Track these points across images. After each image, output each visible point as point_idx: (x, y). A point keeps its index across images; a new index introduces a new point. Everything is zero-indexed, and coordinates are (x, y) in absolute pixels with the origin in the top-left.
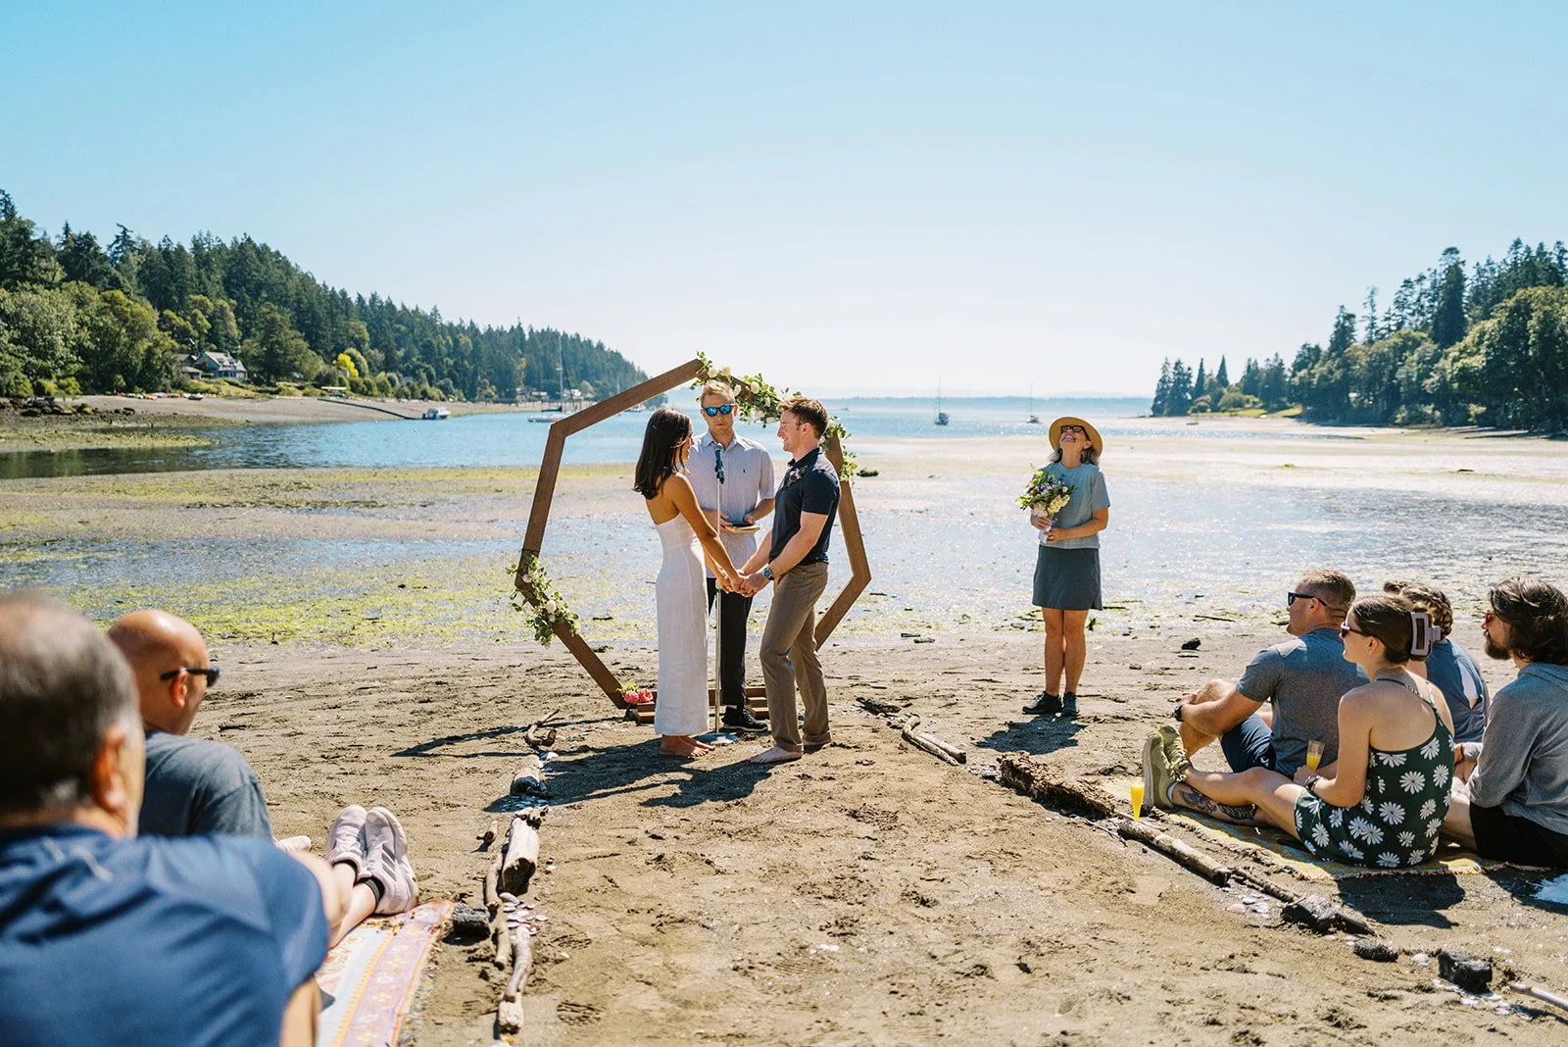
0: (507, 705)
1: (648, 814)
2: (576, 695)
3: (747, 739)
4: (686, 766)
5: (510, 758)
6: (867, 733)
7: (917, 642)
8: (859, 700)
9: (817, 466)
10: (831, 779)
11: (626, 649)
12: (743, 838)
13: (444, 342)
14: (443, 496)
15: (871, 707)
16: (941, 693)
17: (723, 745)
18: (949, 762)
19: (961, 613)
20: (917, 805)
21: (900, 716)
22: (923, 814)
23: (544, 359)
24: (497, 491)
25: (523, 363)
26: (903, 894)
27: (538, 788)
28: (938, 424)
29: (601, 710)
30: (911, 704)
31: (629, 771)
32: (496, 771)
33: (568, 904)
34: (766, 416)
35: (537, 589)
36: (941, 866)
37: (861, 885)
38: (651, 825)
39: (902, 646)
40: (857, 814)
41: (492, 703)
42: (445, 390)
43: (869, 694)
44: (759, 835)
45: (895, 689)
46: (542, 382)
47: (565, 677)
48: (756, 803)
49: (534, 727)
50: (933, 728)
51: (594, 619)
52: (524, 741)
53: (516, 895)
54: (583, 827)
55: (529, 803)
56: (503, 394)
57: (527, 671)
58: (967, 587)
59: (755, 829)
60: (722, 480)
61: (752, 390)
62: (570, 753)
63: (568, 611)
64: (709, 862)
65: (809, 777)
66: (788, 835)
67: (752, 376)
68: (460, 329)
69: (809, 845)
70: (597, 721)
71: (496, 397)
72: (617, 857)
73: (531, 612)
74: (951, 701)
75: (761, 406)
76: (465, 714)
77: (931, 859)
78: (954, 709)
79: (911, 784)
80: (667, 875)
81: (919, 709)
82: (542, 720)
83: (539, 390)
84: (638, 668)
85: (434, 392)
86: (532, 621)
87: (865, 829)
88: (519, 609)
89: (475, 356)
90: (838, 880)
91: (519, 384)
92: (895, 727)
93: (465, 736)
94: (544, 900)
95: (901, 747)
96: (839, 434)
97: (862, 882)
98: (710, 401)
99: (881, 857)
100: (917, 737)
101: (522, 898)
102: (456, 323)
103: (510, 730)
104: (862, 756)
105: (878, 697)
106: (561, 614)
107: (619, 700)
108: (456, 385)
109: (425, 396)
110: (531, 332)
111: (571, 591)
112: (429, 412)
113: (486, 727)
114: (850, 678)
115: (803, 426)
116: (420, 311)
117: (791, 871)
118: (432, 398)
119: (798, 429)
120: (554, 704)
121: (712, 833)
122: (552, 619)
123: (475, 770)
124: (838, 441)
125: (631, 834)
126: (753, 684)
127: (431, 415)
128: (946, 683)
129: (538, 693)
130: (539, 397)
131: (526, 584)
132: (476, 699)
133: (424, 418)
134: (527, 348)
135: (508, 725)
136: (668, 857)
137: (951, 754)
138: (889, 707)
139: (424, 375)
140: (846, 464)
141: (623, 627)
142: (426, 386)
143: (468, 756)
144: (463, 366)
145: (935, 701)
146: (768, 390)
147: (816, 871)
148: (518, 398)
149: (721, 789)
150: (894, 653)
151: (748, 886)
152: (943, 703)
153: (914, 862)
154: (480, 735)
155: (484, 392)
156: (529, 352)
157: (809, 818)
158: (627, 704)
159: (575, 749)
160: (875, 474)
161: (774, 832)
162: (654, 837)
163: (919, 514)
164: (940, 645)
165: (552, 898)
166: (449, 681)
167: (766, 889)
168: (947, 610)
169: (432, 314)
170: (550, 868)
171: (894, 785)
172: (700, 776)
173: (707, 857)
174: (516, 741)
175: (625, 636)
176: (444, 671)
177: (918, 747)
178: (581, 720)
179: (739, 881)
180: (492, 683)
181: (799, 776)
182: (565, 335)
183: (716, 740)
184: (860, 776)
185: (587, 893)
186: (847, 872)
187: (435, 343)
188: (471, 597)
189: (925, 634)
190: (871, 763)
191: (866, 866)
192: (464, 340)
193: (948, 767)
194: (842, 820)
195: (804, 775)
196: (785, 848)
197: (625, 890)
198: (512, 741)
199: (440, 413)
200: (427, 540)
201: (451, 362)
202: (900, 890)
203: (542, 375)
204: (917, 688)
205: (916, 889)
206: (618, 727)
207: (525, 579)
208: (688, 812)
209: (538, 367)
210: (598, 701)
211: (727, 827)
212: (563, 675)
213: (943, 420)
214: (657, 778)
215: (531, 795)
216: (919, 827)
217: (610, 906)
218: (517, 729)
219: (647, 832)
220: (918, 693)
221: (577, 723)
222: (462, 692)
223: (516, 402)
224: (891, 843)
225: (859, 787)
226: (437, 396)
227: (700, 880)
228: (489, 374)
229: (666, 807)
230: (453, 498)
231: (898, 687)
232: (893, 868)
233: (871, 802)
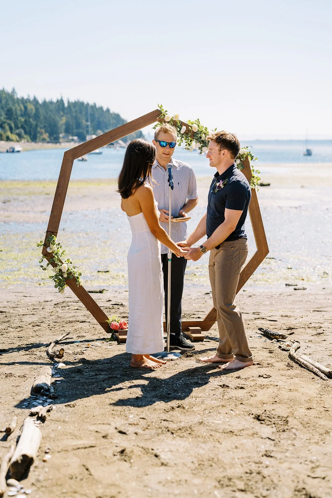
0: (39, 328)
1: (118, 413)
2: (82, 322)
3: (188, 356)
4: (146, 375)
5: (34, 366)
6: (266, 354)
7: (295, 289)
8: (260, 329)
9: (234, 178)
10: (242, 388)
11: (116, 291)
12: (181, 435)
13: (19, 108)
14: (16, 197)
15: (268, 335)
16: (313, 325)
17: (172, 360)
18: (321, 378)
19: (322, 271)
20: (301, 411)
21: (287, 342)
22: (306, 419)
23: (76, 118)
24: (47, 194)
25: (64, 120)
26: (295, 490)
27: (48, 390)
28: (305, 155)
29: (96, 333)
30: (294, 333)
31: (109, 378)
32: (24, 376)
33: (55, 489)
34: (202, 146)
35: (56, 256)
36: (322, 464)
37: (265, 480)
38: (119, 423)
39: (286, 292)
40: (260, 418)
41: (30, 326)
42: (19, 135)
43: (266, 325)
44: (192, 433)
45: (283, 322)
46: (75, 131)
47: (77, 309)
48: (192, 406)
49: (53, 344)
50: (308, 351)
51: (98, 272)
52: (46, 354)
53: (19, 479)
54: (74, 422)
55: (41, 401)
56: (52, 138)
57: (55, 305)
58: (325, 254)
59: (190, 428)
60: (172, 188)
61: (193, 130)
62: (73, 363)
63: (75, 270)
64: (156, 456)
65: (228, 386)
66: (213, 433)
67: (193, 120)
68: (28, 101)
69: (228, 443)
70: (93, 341)
71: (48, 139)
72: (93, 449)
73: (51, 271)
74: (320, 331)
75: (200, 140)
76: (13, 333)
77: (314, 458)
78: (322, 337)
79: (296, 394)
80: (127, 465)
81: (299, 336)
82: (59, 339)
83: (73, 135)
84: (122, 304)
85: (13, 137)
86: (53, 277)
87: (266, 430)
88: (45, 269)
89: (37, 116)
90: (248, 475)
91: (61, 133)
92: (283, 350)
93: (10, 349)
94: (38, 485)
95: (288, 365)
96: (249, 158)
97: (264, 477)
98: (162, 137)
99: (279, 456)
100: (299, 359)
101: (24, 482)
102: (26, 97)
103: (38, 346)
104: (263, 371)
105: (272, 327)
106: (71, 273)
107: (107, 327)
108: (26, 133)
109: (8, 139)
110: (69, 102)
111: (86, 254)
112: (10, 149)
113: (24, 343)
114: (254, 313)
115: (222, 152)
116: (5, 90)
117: (214, 464)
118: (12, 140)
119: (219, 154)
120: (68, 328)
121: (160, 430)
122: (65, 276)
123: (11, 375)
124: (249, 163)
125: (104, 429)
126: (193, 316)
127: (11, 150)
128: (316, 318)
129: (59, 320)
130: (73, 140)
131: (49, 253)
132: (21, 323)
133: (7, 152)
134: (66, 111)
135: (38, 342)
136: (127, 451)
137: (323, 372)
138: (280, 335)
139: (7, 127)
140: (254, 177)
141: (115, 277)
142: (9, 133)
143: (9, 364)
144: (30, 122)
145: (309, 331)
146: (204, 129)
147: (232, 465)
148: (61, 140)
149: (169, 394)
150: (281, 297)
151: (184, 477)
152: (315, 332)
153: (302, 461)
154: (19, 349)
155: (42, 137)
156: (67, 113)
157: (227, 420)
158: (112, 330)
159: (77, 360)
160: (269, 185)
161: (202, 431)
162: (121, 432)
163: (295, 209)
164: (310, 292)
165: (44, 484)
166: (7, 311)
167: (197, 481)
168: (313, 269)
169: (12, 92)
170: (47, 457)
171: (285, 395)
172: (155, 382)
173: (155, 452)
174: (41, 353)
175: (116, 283)
176: (5, 304)
177: (300, 365)
178: (83, 339)
179: (177, 473)
180: (33, 313)
181: (221, 386)
182: (88, 104)
183: (167, 356)
184: (262, 387)
185: (69, 480)
186: (254, 467)
187: (14, 108)
188: (28, 257)
189: (300, 285)
190: (269, 377)
191: (267, 463)
192: (31, 107)
193: (321, 381)
194: (250, 422)
195: (224, 385)
196: (210, 445)
197: (96, 477)
198: (38, 354)
199: (16, 149)
200: (5, 222)
201: (23, 120)
202: (293, 485)
203: (74, 126)
204: (297, 321)
205: (305, 486)
206: (106, 345)
207: (49, 250)
208: (145, 411)
209: (72, 123)
210: (95, 326)
211: (172, 426)
212: (76, 308)
213: (309, 153)
214: (127, 384)
215: (43, 395)
216: (305, 430)
217: (84, 492)
218: (42, 345)
219: (116, 428)
220: (298, 325)
221: (81, 342)
222: (14, 318)
223: (60, 143)
224: (285, 443)
225: (262, 395)
226: (15, 139)
227: (150, 470)
228: (45, 127)
229: (130, 407)
230: (21, 198)
231: (285, 320)
232: (286, 465)
233: (268, 407)
